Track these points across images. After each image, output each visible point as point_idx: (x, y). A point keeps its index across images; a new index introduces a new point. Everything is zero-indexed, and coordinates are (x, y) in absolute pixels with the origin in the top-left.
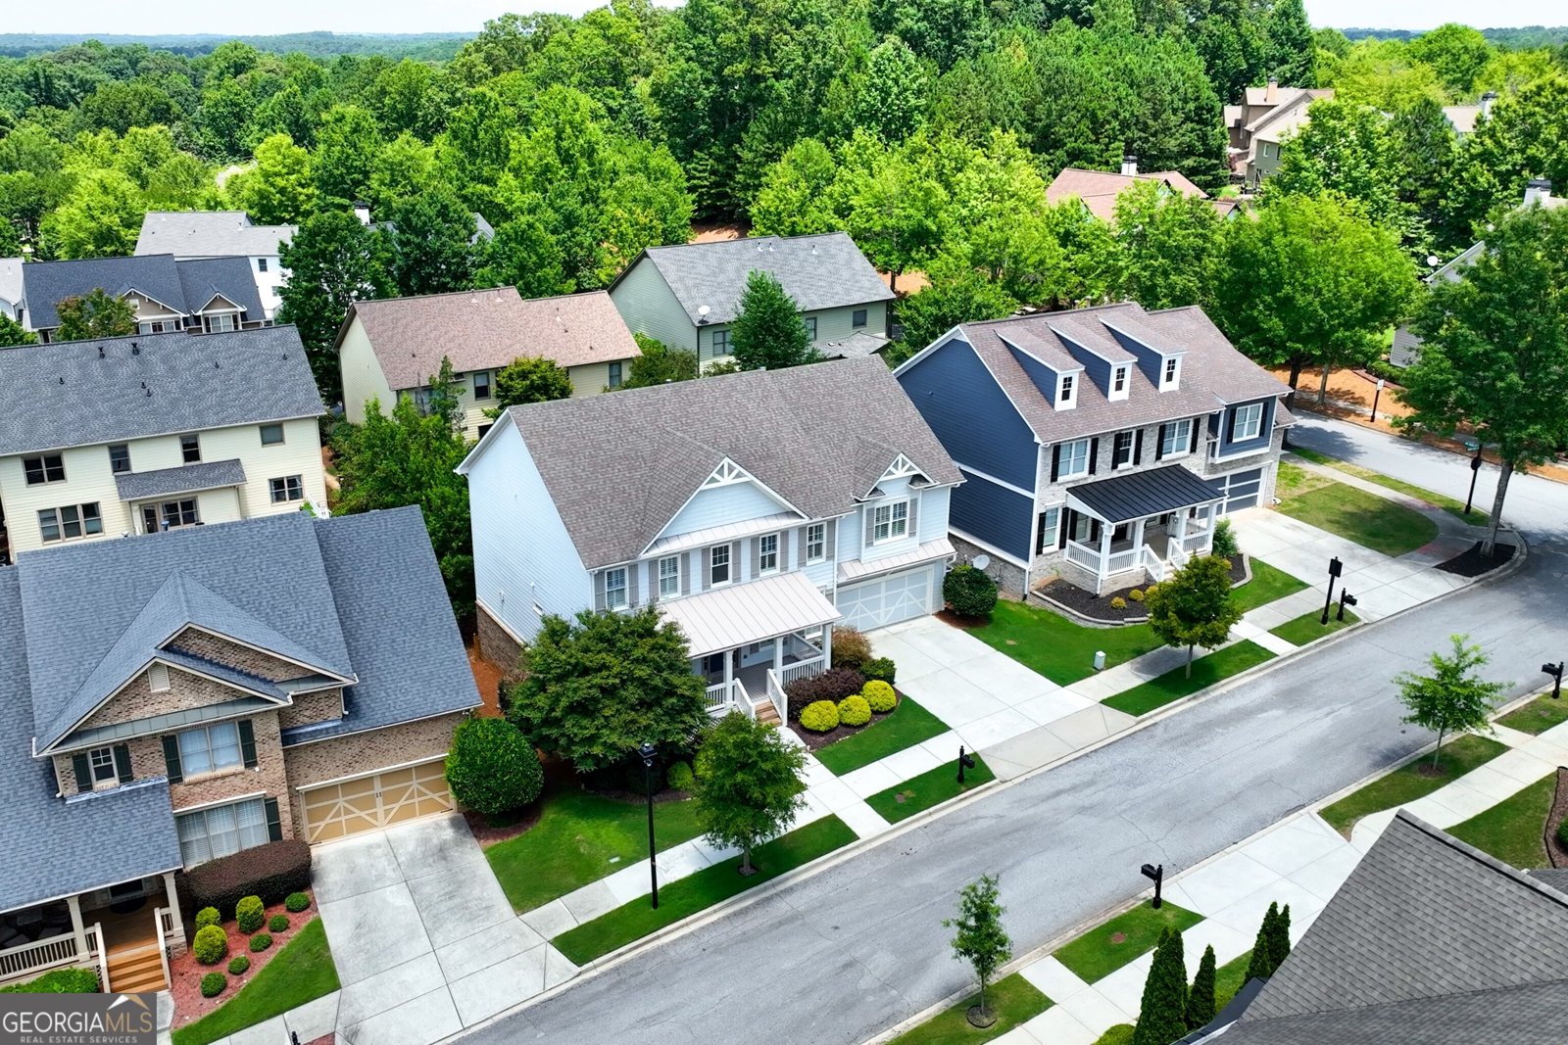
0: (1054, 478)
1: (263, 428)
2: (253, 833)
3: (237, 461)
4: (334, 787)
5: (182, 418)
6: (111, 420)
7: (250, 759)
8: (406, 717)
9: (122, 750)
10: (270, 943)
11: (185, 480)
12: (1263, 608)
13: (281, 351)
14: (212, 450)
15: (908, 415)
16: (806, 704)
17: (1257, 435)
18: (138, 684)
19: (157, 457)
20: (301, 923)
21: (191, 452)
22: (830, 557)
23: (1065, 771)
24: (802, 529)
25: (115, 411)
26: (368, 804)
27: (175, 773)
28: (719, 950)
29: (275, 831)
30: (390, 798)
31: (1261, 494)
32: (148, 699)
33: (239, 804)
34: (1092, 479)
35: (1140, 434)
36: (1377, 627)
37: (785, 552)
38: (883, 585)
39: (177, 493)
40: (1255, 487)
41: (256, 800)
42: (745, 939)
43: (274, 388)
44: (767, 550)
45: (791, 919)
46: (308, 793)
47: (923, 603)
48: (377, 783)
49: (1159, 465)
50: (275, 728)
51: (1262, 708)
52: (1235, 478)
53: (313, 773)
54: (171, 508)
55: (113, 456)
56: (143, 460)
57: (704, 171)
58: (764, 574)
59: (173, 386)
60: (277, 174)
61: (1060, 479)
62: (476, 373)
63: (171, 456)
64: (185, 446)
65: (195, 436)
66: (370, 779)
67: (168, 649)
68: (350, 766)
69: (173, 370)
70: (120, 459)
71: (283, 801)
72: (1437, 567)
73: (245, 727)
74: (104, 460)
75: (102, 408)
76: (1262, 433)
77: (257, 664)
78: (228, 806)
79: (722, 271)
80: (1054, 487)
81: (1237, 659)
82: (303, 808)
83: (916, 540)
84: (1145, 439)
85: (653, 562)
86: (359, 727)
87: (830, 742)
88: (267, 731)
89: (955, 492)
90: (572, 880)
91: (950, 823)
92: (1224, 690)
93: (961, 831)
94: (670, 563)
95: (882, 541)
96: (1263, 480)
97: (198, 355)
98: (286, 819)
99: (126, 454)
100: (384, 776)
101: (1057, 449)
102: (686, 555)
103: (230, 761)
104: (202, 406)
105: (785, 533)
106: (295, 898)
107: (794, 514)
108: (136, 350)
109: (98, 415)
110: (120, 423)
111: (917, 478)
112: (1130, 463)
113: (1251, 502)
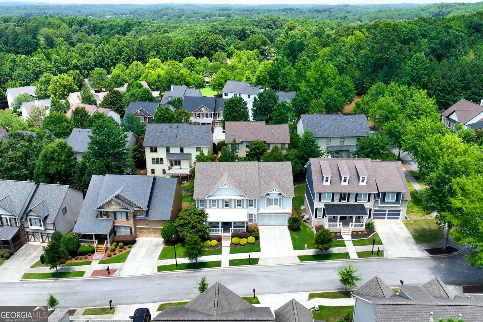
0: (320, 200)
1: (197, 148)
2: (127, 232)
3: (191, 154)
4: (144, 228)
5: (181, 143)
6: (167, 142)
7: (127, 219)
8: (156, 219)
9: (107, 212)
10: (121, 251)
11: (179, 156)
12: (363, 246)
13: (206, 131)
14: (186, 151)
15: (289, 178)
16: (234, 237)
17: (395, 201)
18: (110, 202)
19: (175, 151)
20: (128, 249)
21: (182, 150)
22: (255, 207)
23: (273, 268)
24: (247, 200)
25: (169, 140)
26: (150, 233)
27: (115, 219)
28: (180, 277)
29: (131, 233)
30: (154, 233)
31: (400, 217)
32: (112, 205)
33: (126, 226)
34: (332, 203)
35: (349, 194)
36: (387, 259)
37: (243, 203)
38: (273, 216)
39: (177, 159)
40: (399, 215)
41: (128, 226)
42: (185, 277)
43: (201, 139)
44: (239, 203)
45: (195, 277)
46: (139, 228)
47: (285, 223)
48: (152, 229)
49: (356, 203)
50: (132, 215)
51: (330, 269)
52: (389, 211)
53: (140, 224)
54: (176, 161)
55: (167, 149)
56: (172, 151)
57: (368, 83)
58: (237, 207)
59: (182, 136)
60: (263, 72)
61: (322, 201)
62: (246, 142)
63: (178, 151)
64: (181, 149)
65: (183, 147)
66: (150, 228)
67: (116, 197)
68: (146, 225)
69: (183, 132)
70: (168, 150)
71: (133, 228)
72: (425, 250)
73: (127, 213)
74: (164, 150)
75: (167, 139)
76: (397, 200)
77: (130, 204)
78: (124, 226)
79: (320, 123)
80: (320, 203)
81: (339, 256)
82: (138, 230)
83: (281, 208)
84: (351, 196)
85: (210, 200)
86: (147, 218)
87: (235, 247)
88: (131, 216)
89: (293, 199)
90: (170, 257)
91: (240, 270)
92: (327, 262)
93: (240, 272)
94: (214, 201)
95: (271, 206)
96: (401, 213)
97: (189, 129)
98: (133, 231)
99: (169, 149)
100: (153, 228)
101: (320, 194)
102: (218, 200)
103: (124, 219)
104: (186, 141)
105: (243, 200)
106: (129, 245)
107: (243, 196)
108: (178, 127)
109: (166, 140)
110: (169, 143)
111: (280, 194)
112: (346, 201)
113: (398, 218)
